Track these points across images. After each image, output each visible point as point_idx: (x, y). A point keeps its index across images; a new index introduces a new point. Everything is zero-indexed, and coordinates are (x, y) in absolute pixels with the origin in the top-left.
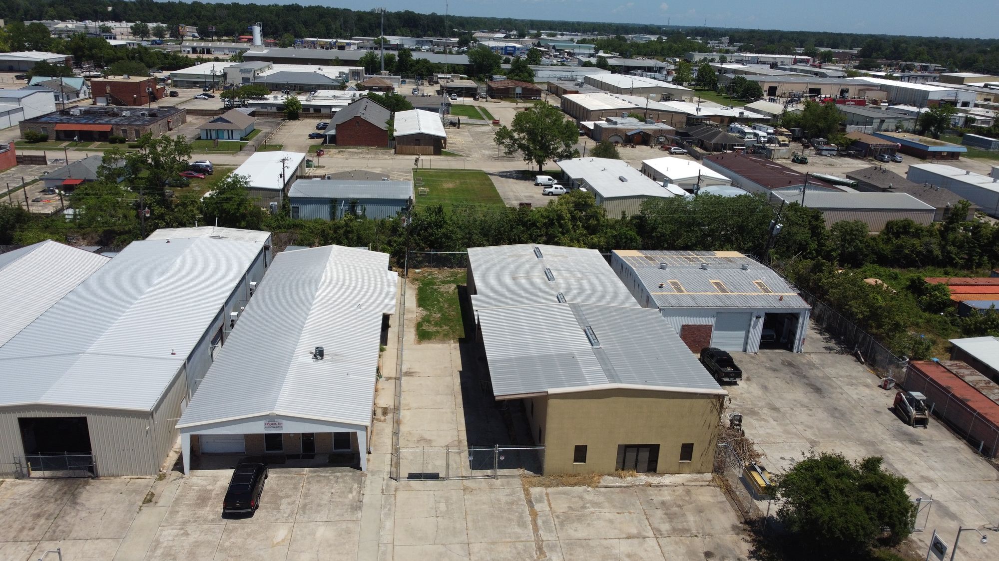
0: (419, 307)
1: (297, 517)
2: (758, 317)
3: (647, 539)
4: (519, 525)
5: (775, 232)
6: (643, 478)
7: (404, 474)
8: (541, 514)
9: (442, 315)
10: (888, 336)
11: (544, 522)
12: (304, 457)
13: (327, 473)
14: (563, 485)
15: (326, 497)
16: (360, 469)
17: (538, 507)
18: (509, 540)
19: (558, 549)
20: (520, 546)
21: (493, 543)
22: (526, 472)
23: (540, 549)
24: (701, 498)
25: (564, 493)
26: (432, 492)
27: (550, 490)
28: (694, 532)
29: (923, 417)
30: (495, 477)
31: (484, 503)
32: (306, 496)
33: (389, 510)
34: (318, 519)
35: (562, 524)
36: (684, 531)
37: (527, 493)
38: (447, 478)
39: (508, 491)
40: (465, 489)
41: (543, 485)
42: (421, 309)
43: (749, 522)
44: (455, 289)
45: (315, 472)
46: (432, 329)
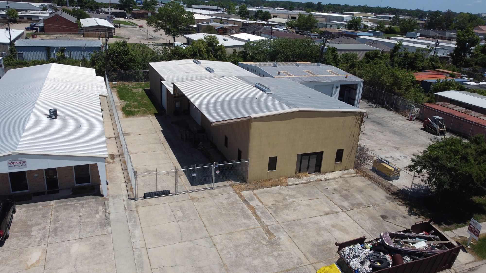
0: (121, 100)
1: (50, 239)
2: (337, 87)
3: (339, 213)
4: (244, 218)
5: (324, 51)
6: (313, 177)
7: (141, 194)
8: (257, 207)
9: (138, 103)
11: (261, 213)
12: (49, 193)
13: (73, 202)
14: (263, 187)
15: (76, 220)
16: (102, 196)
17: (252, 203)
18: (241, 229)
19: (282, 230)
20: (252, 232)
21: (230, 233)
22: (233, 182)
23: (268, 232)
24: (356, 184)
25: (267, 192)
26: (167, 205)
27: (256, 191)
28: (366, 204)
29: (443, 129)
30: (212, 188)
31: (211, 207)
32: (56, 221)
33: (135, 222)
34: (71, 238)
35: (275, 211)
36: (359, 205)
37: (241, 196)
38: (176, 193)
39: (226, 196)
40: (193, 199)
41: (249, 189)
43: (393, 194)
44: (142, 90)
45: (61, 203)
46: (133, 110)
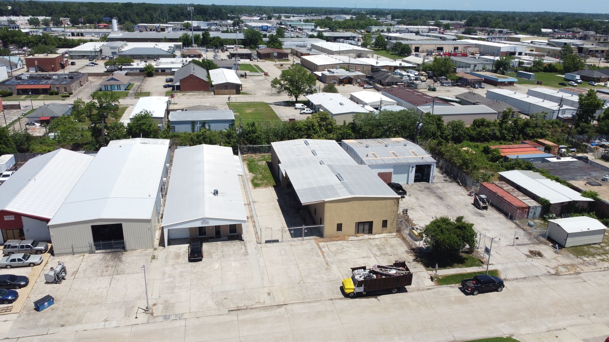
0: (250, 172)
1: (222, 260)
2: (413, 167)
3: (371, 258)
4: (317, 256)
5: (419, 128)
6: (367, 236)
7: (264, 241)
8: (325, 252)
9: (262, 175)
10: (471, 173)
11: (327, 255)
12: (217, 238)
13: (229, 243)
14: (333, 241)
15: (232, 252)
16: (244, 241)
17: (323, 250)
18: (313, 262)
19: (335, 264)
20: (319, 264)
21: (307, 263)
22: (316, 237)
23: (327, 264)
24: (392, 242)
25: (334, 244)
26: (277, 247)
27: (327, 243)
28: (390, 254)
29: (485, 205)
30: (303, 240)
31: (301, 250)
32: (222, 252)
33: (260, 254)
34: (231, 260)
35: (335, 255)
36: (386, 254)
37: (318, 245)
38: (282, 242)
39: (310, 245)
40: (291, 245)
41: (324, 242)
42: (251, 173)
43: (413, 249)
44: (266, 163)
45: (222, 243)
46: (259, 182)
